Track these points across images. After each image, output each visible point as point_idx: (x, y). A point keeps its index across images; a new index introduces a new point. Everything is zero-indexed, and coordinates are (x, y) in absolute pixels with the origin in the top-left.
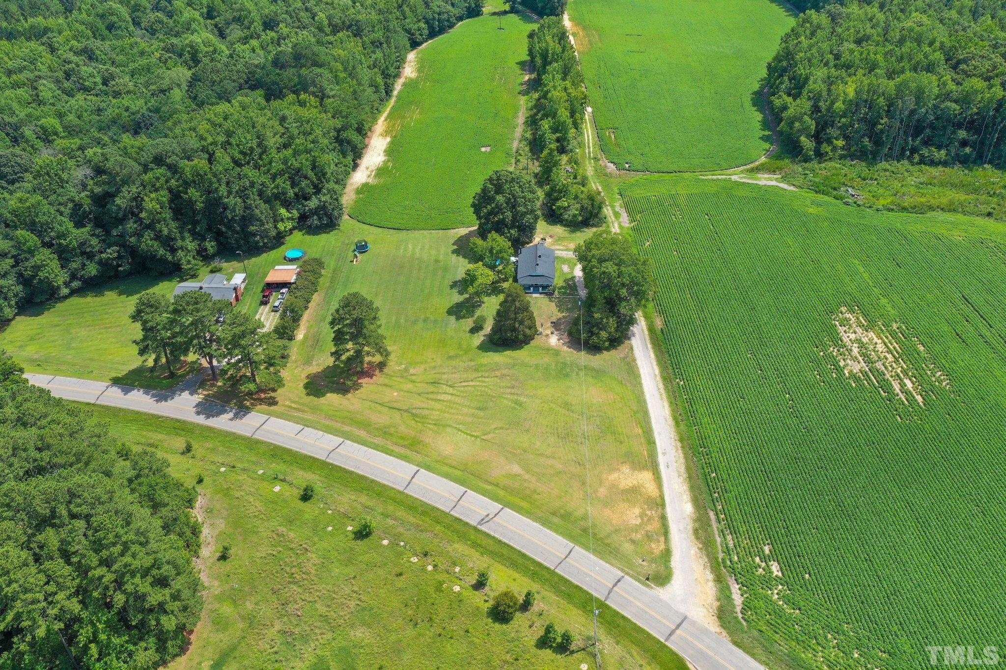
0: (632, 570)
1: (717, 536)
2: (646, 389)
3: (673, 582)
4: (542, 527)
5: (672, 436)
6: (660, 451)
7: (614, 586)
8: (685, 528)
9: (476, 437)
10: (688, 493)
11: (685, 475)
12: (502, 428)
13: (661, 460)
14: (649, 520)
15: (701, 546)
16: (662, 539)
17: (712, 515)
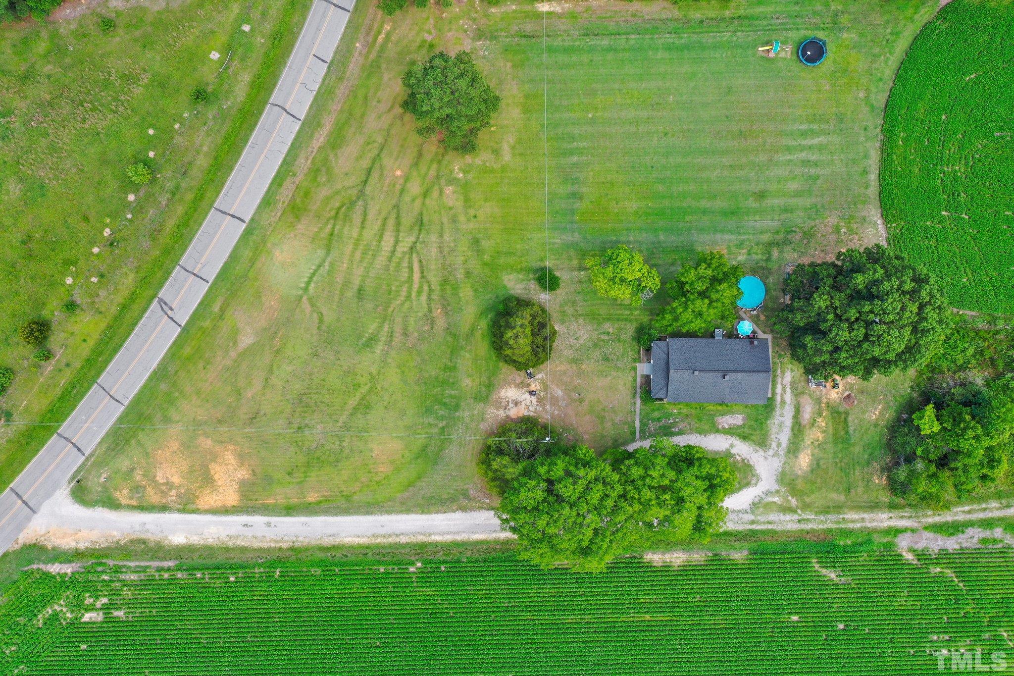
0: (92, 465)
1: (137, 564)
2: (394, 518)
3: (77, 506)
4: (152, 369)
5: (301, 539)
6: (274, 520)
7: (73, 443)
8: (147, 531)
9: (306, 289)
10: (202, 542)
11: (230, 544)
12: (321, 321)
13: (258, 520)
14: (163, 492)
15: (122, 543)
16: (134, 503)
17: (170, 564)
